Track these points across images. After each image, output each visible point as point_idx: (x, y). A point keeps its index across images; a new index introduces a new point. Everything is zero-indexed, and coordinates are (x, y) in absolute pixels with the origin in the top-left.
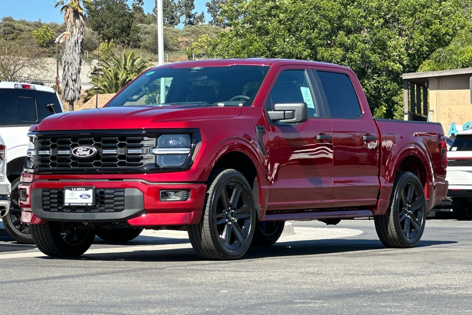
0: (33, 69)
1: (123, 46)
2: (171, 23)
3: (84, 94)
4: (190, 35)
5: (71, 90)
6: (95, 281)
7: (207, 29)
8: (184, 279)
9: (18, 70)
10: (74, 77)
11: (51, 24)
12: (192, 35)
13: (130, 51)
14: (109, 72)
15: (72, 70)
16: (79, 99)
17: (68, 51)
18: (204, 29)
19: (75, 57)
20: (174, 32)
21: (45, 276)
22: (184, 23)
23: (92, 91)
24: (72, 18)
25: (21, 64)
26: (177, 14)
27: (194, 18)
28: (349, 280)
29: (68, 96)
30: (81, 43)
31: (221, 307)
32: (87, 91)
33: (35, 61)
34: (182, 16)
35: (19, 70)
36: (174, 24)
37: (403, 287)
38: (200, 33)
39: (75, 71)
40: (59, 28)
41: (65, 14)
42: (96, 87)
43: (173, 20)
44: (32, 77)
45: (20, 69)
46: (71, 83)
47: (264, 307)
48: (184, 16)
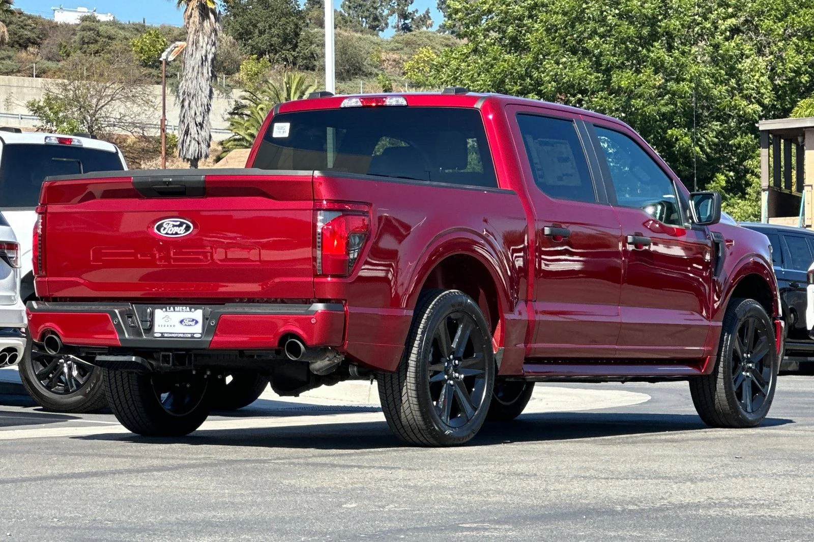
0: (129, 104)
1: (285, 67)
2: (373, 28)
3: (217, 148)
4: (402, 49)
5: (193, 142)
6: (138, 483)
7: (431, 38)
8: (293, 482)
9: (103, 106)
10: (199, 119)
11: (163, 27)
12: (405, 48)
13: (297, 76)
14: (260, 112)
15: (196, 108)
16: (207, 156)
17: (189, 73)
18: (425, 39)
19: (201, 84)
20: (374, 43)
21: (56, 472)
22: (395, 28)
23: (230, 143)
24: (198, 18)
25: (110, 95)
26: (383, 11)
27: (413, 19)
28: (576, 488)
29: (188, 150)
30: (213, 60)
31: (329, 534)
32: (221, 143)
33: (134, 90)
34: (391, 15)
35: (106, 106)
36: (377, 29)
37: (665, 501)
38: (419, 45)
39: (200, 109)
40: (176, 33)
41: (186, 10)
42: (237, 137)
43: (377, 23)
44: (127, 118)
45: (106, 104)
46: (193, 130)
47: (402, 536)
48: (396, 15)
